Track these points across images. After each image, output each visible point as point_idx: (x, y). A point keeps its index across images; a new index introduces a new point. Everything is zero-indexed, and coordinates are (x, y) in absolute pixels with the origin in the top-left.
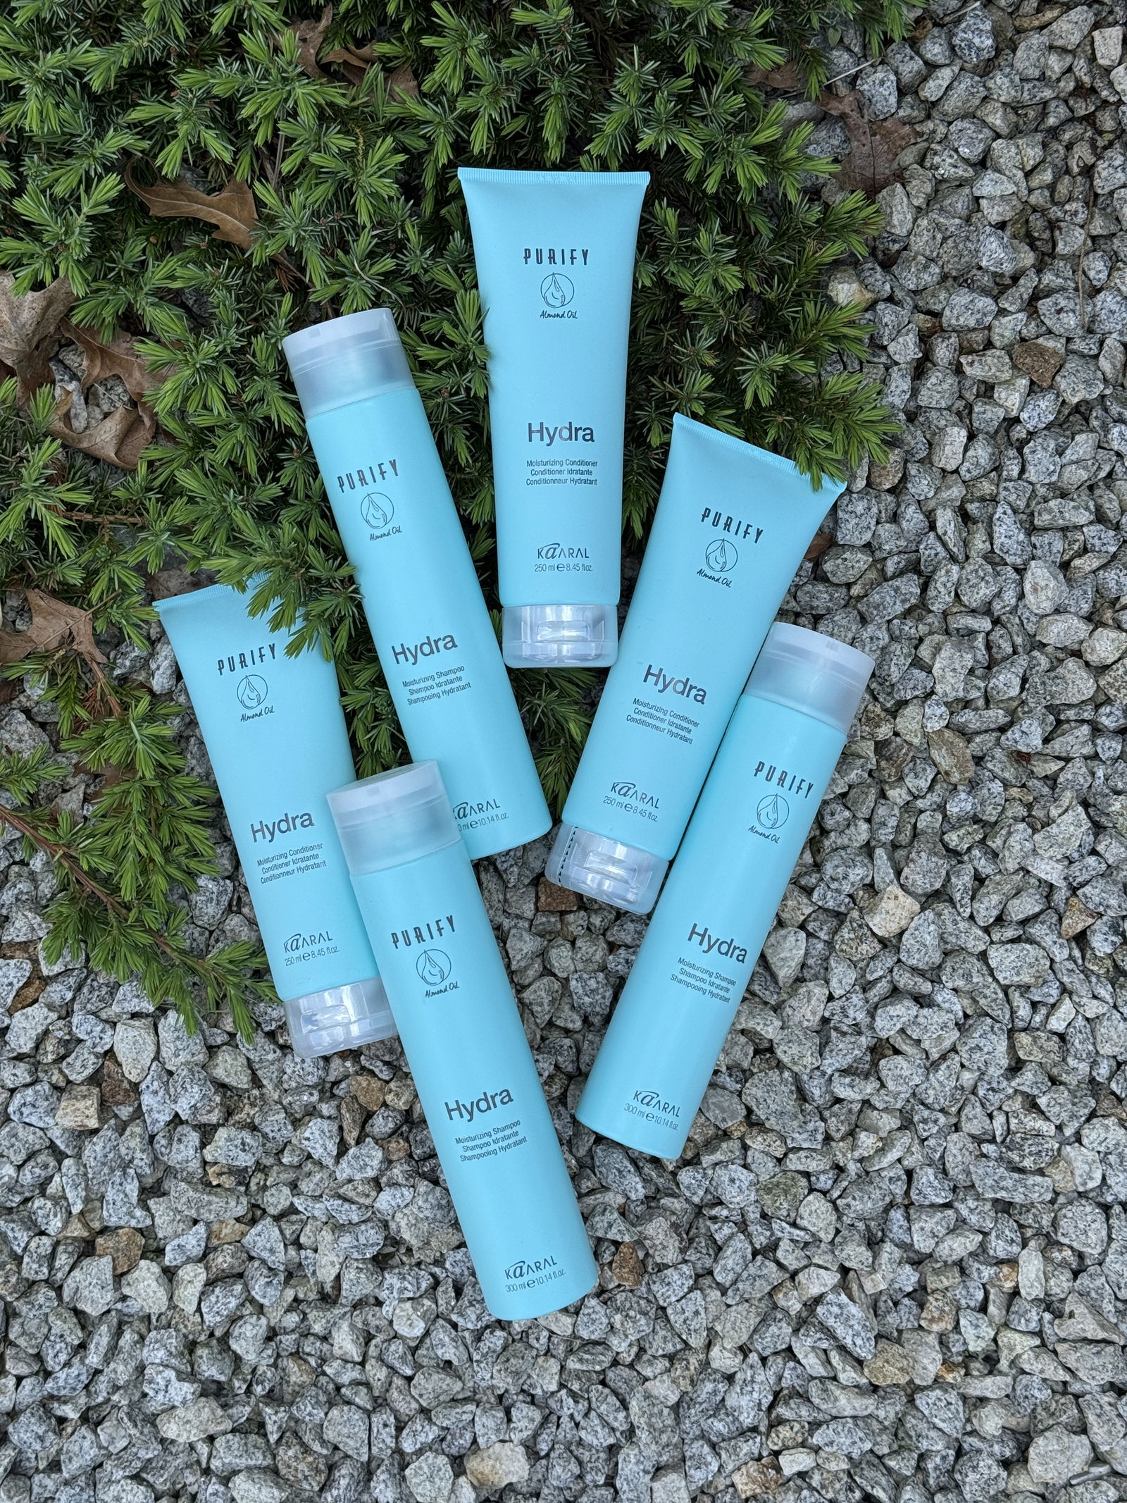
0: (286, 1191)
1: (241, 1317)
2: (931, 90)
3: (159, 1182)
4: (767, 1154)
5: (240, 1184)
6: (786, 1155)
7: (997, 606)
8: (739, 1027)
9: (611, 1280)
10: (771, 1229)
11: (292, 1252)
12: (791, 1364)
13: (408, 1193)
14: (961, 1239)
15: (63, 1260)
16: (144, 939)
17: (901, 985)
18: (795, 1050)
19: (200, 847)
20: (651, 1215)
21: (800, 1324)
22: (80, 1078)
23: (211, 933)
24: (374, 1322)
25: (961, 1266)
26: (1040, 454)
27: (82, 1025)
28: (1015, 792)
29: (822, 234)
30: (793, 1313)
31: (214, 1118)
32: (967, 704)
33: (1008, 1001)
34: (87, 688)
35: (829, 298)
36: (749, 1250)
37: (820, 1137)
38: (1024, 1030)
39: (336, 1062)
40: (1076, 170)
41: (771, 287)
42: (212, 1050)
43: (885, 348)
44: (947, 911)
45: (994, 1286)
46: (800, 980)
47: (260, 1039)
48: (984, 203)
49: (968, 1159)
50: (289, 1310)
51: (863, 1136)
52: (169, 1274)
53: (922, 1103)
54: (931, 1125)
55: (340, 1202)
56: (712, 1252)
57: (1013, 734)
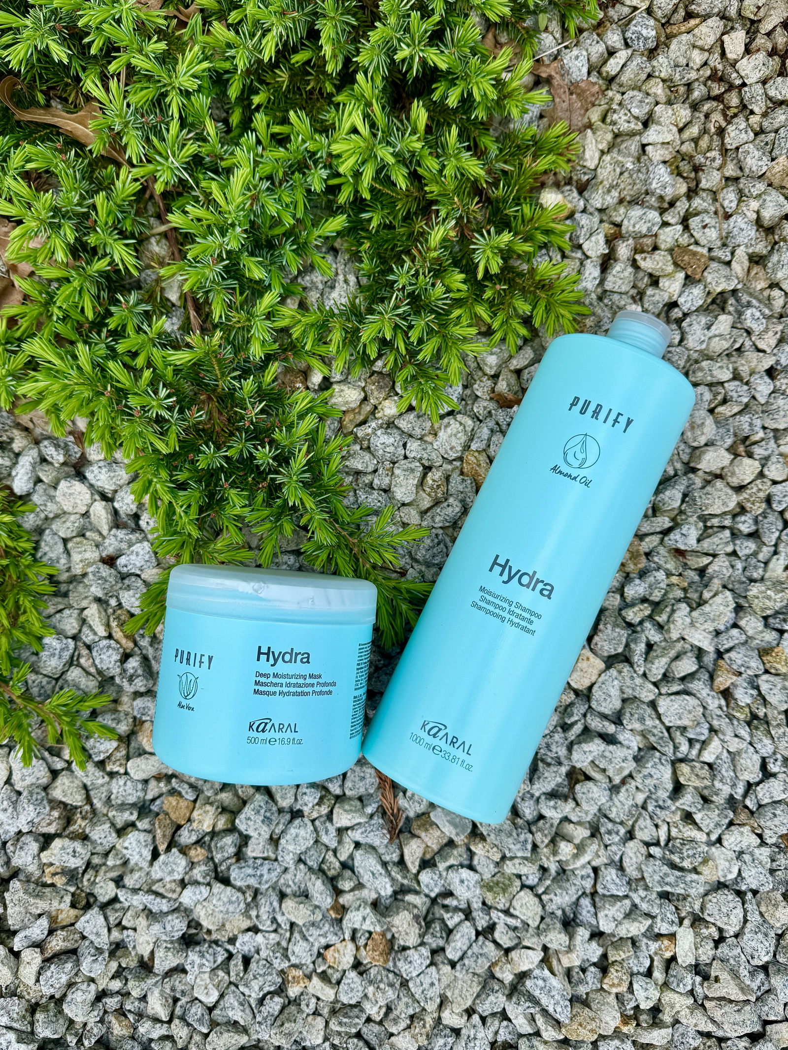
0: (112, 885)
1: (75, 983)
2: (612, 66)
4: (487, 858)
6: (503, 861)
9: (365, 957)
10: (489, 914)
11: (115, 933)
12: (505, 1023)
13: (205, 891)
14: (636, 924)
17: (592, 727)
20: (398, 908)
21: (513, 991)
23: (57, 680)
24: (180, 987)
25: (633, 941)
28: (675, 580)
29: (536, 153)
30: (506, 982)
31: (52, 830)
33: (672, 739)
35: (540, 204)
36: (474, 933)
37: (529, 847)
38: (683, 761)
39: (153, 783)
41: (498, 191)
42: (55, 774)
43: (580, 247)
44: (626, 669)
45: (657, 955)
47: (90, 767)
48: (649, 149)
49: (640, 859)
50: (114, 977)
51: (562, 844)
53: (606, 816)
54: (614, 835)
55: (153, 897)
56: (444, 935)
57: (675, 536)
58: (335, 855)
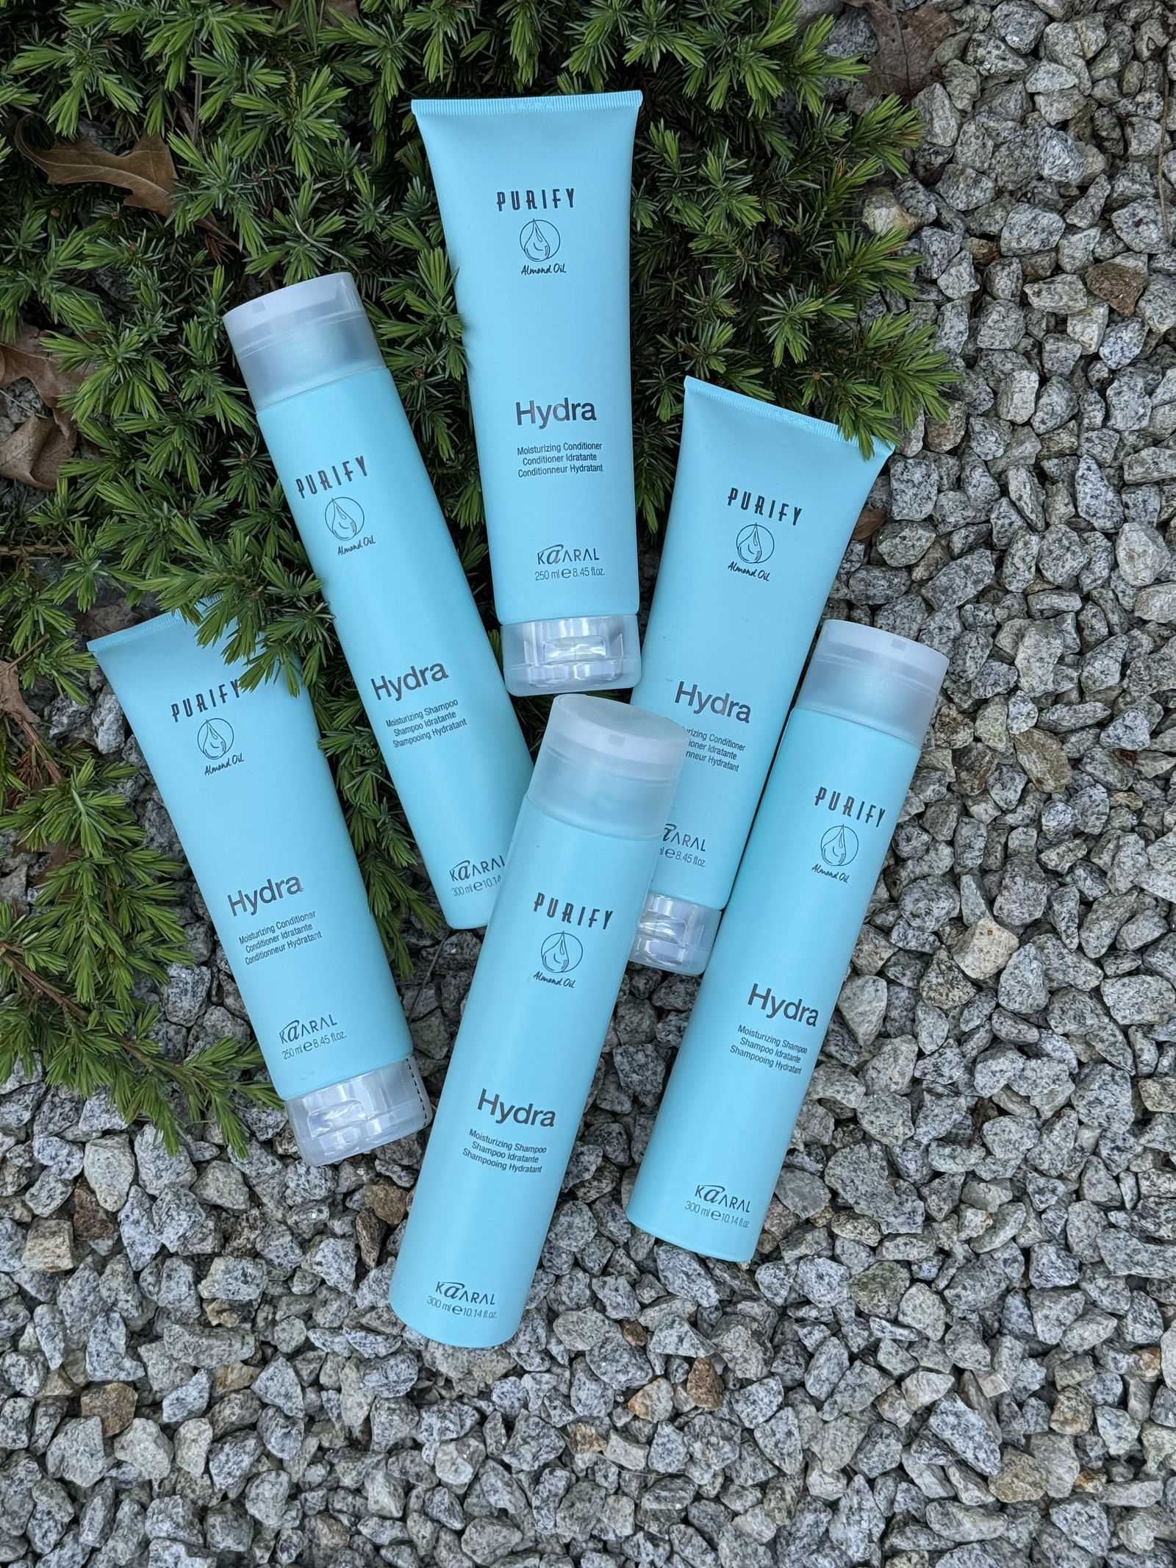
0: (299, 1324)
1: (258, 1475)
3: (151, 1323)
4: (859, 1242)
5: (244, 1320)
6: (881, 1242)
7: (1086, 581)
8: (816, 1097)
9: (687, 1402)
10: (869, 1329)
11: (311, 1395)
12: (904, 1485)
14: (1093, 1326)
15: (44, 1424)
16: (108, 1046)
17: (1003, 1034)
18: (883, 1119)
19: (167, 932)
20: (728, 1324)
21: (913, 1437)
22: (46, 1212)
23: (189, 1029)
24: (413, 1469)
25: (1094, 1356)
26: (1127, 395)
27: (45, 1149)
28: (1121, 798)
29: (851, 149)
30: (901, 1426)
31: (208, 1247)
32: (1057, 698)
33: (1129, 1043)
34: (20, 753)
35: (865, 227)
36: (846, 1356)
37: (919, 1219)
38: (1150, 1076)
39: (347, 1171)
40: (1146, 53)
41: (795, 219)
42: (200, 1167)
43: (934, 282)
44: (1050, 943)
45: (1133, 1376)
46: (883, 1035)
47: (255, 1150)
48: (1040, 100)
49: (1095, 1230)
50: (313, 1462)
51: (969, 1213)
52: (169, 1432)
53: (1036, 1170)
54: (1048, 1195)
55: (363, 1334)
56: (801, 1361)
57: (1115, 730)
58: (629, 1256)
